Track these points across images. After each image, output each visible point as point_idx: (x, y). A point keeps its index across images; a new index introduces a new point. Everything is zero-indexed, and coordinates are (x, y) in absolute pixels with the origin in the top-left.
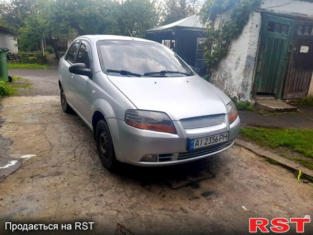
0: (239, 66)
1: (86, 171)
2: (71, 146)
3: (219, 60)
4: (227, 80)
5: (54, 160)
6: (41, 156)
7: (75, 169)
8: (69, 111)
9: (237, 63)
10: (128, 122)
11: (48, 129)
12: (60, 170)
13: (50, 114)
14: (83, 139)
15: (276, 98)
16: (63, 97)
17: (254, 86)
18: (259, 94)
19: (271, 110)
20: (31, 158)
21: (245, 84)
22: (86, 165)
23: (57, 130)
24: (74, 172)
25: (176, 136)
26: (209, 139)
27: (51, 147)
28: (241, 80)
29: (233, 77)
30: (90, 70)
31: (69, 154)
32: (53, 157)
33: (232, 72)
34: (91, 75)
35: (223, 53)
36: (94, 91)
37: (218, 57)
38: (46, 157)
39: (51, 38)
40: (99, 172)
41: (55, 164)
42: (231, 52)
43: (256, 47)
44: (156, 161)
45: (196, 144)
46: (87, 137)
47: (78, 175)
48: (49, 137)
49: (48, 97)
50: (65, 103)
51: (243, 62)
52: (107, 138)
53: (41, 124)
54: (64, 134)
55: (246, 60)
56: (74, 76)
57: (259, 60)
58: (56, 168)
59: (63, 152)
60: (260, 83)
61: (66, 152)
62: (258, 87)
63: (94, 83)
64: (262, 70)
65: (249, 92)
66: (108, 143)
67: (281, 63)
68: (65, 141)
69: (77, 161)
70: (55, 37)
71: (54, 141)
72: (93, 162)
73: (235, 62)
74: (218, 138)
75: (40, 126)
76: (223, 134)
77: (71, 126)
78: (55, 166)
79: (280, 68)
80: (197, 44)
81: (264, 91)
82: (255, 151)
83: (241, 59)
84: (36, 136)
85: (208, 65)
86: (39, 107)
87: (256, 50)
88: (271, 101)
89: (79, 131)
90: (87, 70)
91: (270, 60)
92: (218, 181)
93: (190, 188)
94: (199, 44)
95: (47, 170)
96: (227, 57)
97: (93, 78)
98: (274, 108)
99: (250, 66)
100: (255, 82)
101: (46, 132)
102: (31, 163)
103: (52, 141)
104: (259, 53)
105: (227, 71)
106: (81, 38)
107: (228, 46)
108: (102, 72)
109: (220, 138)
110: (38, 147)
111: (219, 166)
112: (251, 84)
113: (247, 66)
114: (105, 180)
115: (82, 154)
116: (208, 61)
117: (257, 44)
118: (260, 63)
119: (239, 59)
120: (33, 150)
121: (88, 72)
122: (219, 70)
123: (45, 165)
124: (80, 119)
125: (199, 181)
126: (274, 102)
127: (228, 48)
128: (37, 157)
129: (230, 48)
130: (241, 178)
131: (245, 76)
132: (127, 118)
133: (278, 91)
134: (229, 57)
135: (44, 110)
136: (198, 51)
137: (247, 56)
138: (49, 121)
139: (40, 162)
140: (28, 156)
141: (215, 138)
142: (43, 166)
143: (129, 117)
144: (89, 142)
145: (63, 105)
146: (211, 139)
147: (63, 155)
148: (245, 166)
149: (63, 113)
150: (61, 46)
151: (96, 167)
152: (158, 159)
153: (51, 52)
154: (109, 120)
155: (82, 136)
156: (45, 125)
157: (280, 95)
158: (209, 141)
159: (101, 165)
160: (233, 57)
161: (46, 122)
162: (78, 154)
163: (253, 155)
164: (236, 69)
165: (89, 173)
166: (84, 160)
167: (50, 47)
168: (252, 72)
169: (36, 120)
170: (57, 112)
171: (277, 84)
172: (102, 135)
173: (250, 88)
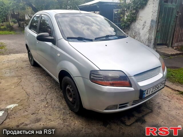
0: (146, 27)
1: (59, 115)
2: (42, 94)
3: (130, 24)
4: (137, 37)
5: (32, 108)
6: (21, 105)
7: (50, 115)
8: (35, 65)
9: (144, 25)
10: (92, 80)
11: (22, 80)
12: (39, 117)
13: (22, 68)
14: (50, 87)
15: (168, 47)
16: (30, 55)
17: (155, 39)
18: (158, 45)
19: (168, 55)
20: (14, 107)
21: (150, 39)
22: (58, 110)
23: (30, 81)
24: (49, 117)
25: (132, 89)
26: (154, 88)
27: (28, 96)
28: (147, 37)
29: (141, 35)
30: (53, 38)
31: (42, 101)
32: (31, 105)
33: (140, 31)
34: (54, 42)
35: (133, 19)
36: (59, 55)
37: (130, 22)
38: (26, 106)
39: (14, 13)
40: (68, 115)
41: (33, 112)
42: (139, 18)
43: (157, 14)
44: (116, 109)
45: (147, 93)
46: (52, 84)
47: (54, 121)
48: (24, 87)
49: (18, 54)
50: (32, 60)
51: (148, 25)
52: (73, 91)
53: (17, 77)
54: (36, 84)
55: (150, 23)
56: (39, 42)
57: (158, 23)
58: (35, 115)
59: (37, 100)
60: (159, 38)
61: (40, 100)
62: (158, 40)
63: (58, 48)
64: (161, 29)
65: (152, 44)
66: (74, 94)
67: (171, 24)
68: (37, 89)
69: (50, 107)
70: (16, 13)
71: (29, 90)
72: (62, 107)
73: (143, 24)
74: (159, 86)
75: (16, 78)
76: (162, 82)
77: (39, 76)
78: (34, 114)
79: (171, 27)
80: (114, 14)
81: (161, 43)
82: (171, 87)
83: (147, 22)
84: (14, 87)
85: (123, 27)
86: (14, 63)
87: (157, 16)
88: (165, 49)
89: (45, 80)
90: (50, 38)
91: (165, 21)
92: (156, 115)
93: (139, 123)
94: (115, 13)
95: (28, 118)
96: (136, 21)
97: (56, 44)
98: (170, 53)
99: (153, 27)
100: (156, 37)
101: (22, 83)
102: (15, 112)
103: (28, 90)
104: (159, 18)
105: (137, 31)
106: (41, 13)
107: (137, 14)
108: (63, 40)
109: (161, 86)
110: (18, 97)
111: (152, 102)
112: (154, 39)
113: (151, 27)
114: (75, 123)
115: (52, 100)
116: (123, 25)
117: (157, 11)
118: (159, 24)
119: (145, 22)
120: (15, 100)
121: (52, 39)
122: (130, 30)
123: (26, 113)
124: (44, 70)
125: (143, 116)
126: (167, 49)
127: (137, 15)
128: (19, 106)
129: (138, 15)
130: (170, 110)
131: (150, 34)
132: (92, 77)
133: (169, 42)
134: (138, 21)
135: (17, 65)
136: (114, 18)
137: (151, 20)
138: (22, 74)
139: (22, 111)
140: (12, 106)
141: (158, 87)
142: (24, 114)
143: (94, 76)
144: (54, 89)
145: (30, 61)
146: (156, 88)
147: (38, 102)
148: (169, 100)
149: (32, 67)
150: (21, 18)
151: (65, 111)
152: (118, 107)
153: (15, 23)
154: (75, 78)
155: (49, 84)
156: (20, 77)
157: (170, 45)
158: (154, 90)
159: (68, 108)
160: (140, 21)
161: (20, 74)
162: (49, 100)
163: (170, 90)
164: (143, 29)
165: (62, 117)
166: (55, 105)
167: (14, 19)
168: (154, 30)
169: (13, 74)
170: (26, 66)
171: (169, 38)
172: (68, 87)
173: (153, 41)
